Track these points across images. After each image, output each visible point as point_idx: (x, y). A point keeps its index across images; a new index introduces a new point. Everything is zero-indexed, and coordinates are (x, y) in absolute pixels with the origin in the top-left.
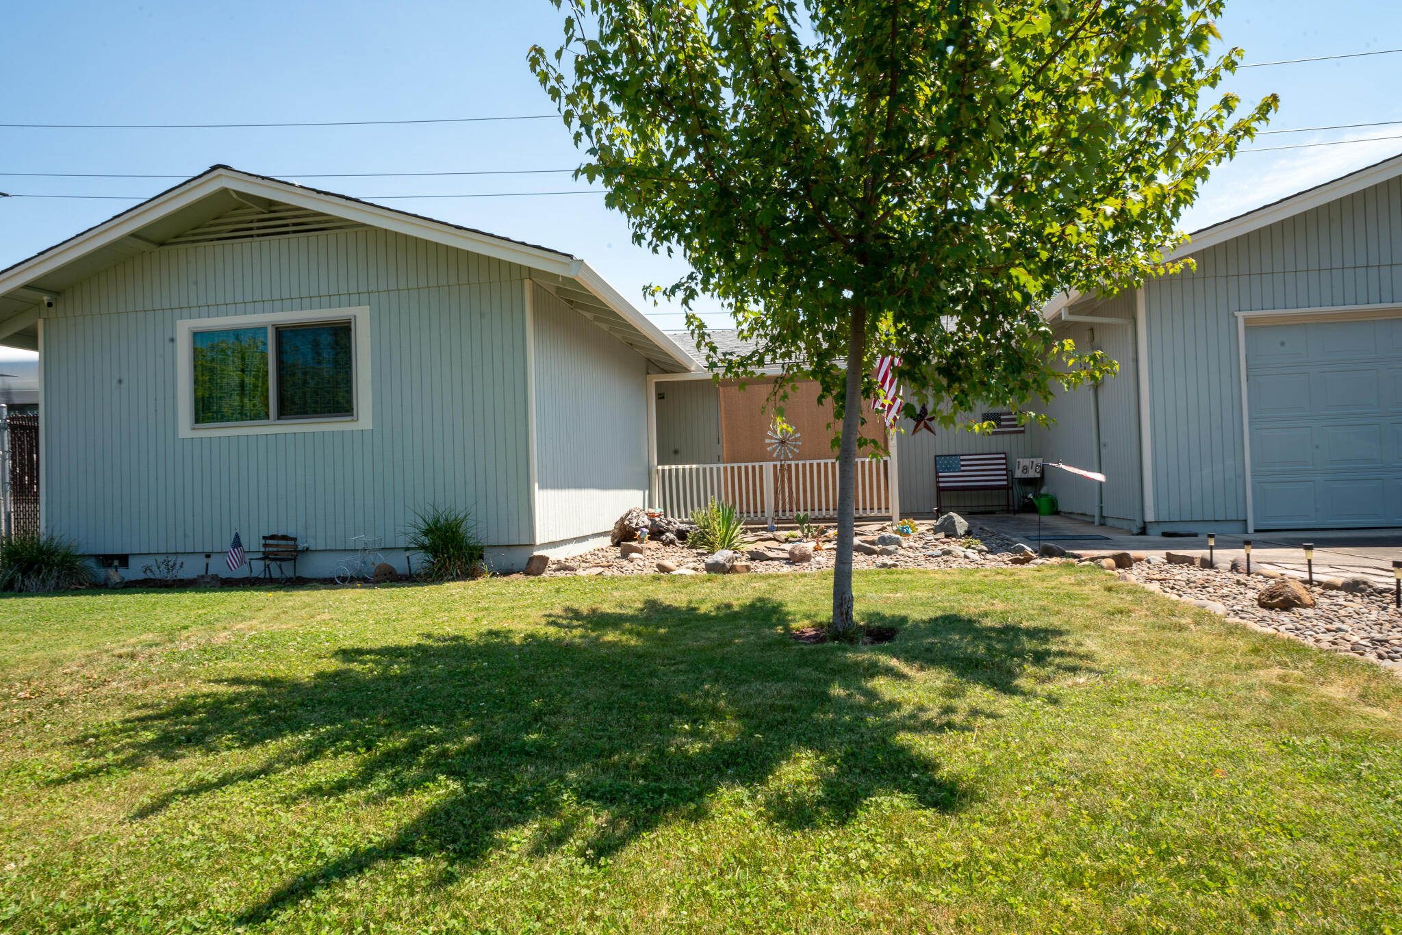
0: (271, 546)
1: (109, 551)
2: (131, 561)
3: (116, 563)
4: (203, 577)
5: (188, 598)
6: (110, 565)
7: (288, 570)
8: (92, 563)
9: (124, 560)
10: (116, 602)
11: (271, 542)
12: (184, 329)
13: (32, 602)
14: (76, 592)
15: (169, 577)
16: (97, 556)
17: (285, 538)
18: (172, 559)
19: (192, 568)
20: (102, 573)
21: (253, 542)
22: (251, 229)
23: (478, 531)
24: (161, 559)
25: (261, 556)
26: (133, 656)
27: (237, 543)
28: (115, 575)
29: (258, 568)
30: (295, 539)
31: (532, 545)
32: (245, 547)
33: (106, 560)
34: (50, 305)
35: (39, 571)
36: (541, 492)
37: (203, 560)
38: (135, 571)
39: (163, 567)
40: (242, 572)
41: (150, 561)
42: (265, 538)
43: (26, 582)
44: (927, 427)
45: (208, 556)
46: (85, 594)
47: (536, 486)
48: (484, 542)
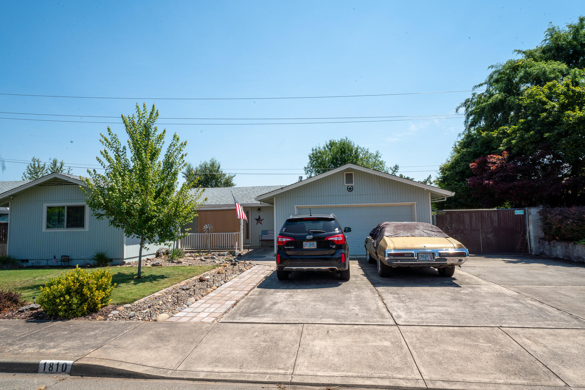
0: (63, 258)
1: (24, 259)
2: (29, 261)
3: (25, 262)
4: (46, 265)
5: (40, 271)
6: (24, 262)
7: (66, 264)
8: (19, 262)
9: (27, 261)
10: (25, 271)
11: (63, 257)
12: (45, 206)
13: (7, 271)
14: (16, 269)
15: (38, 265)
16: (21, 260)
17: (66, 256)
18: (39, 261)
19: (44, 263)
20: (22, 264)
21: (59, 257)
22: (63, 183)
23: (109, 256)
24: (36, 261)
25: (60, 260)
26: (27, 281)
27: (55, 257)
28: (25, 265)
29: (59, 263)
30: (69, 257)
31: (123, 259)
32: (57, 258)
33: (23, 261)
34: (12, 199)
35: (7, 264)
36: (127, 246)
37: (46, 261)
38: (30, 264)
39: (36, 263)
40: (56, 264)
41: (33, 261)
42: (62, 256)
43: (4, 266)
44: (260, 222)
45: (48, 260)
46: (18, 270)
47: (125, 245)
48: (112, 258)
